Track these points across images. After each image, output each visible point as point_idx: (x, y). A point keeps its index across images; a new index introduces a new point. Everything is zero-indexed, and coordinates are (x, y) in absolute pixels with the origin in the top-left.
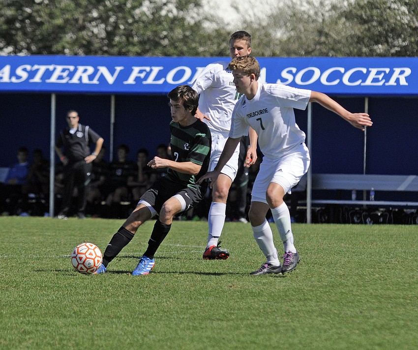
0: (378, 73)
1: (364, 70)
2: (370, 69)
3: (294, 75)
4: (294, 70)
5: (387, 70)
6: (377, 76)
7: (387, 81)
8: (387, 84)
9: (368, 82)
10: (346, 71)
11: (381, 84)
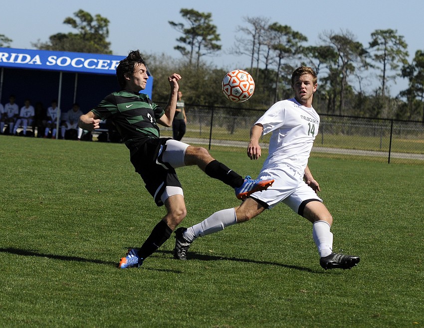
0: (104, 63)
1: (95, 61)
2: (99, 60)
3: (56, 60)
4: (55, 57)
5: (109, 61)
6: (104, 64)
7: (110, 67)
8: (110, 69)
9: (99, 67)
10: (85, 60)
11: (107, 68)
